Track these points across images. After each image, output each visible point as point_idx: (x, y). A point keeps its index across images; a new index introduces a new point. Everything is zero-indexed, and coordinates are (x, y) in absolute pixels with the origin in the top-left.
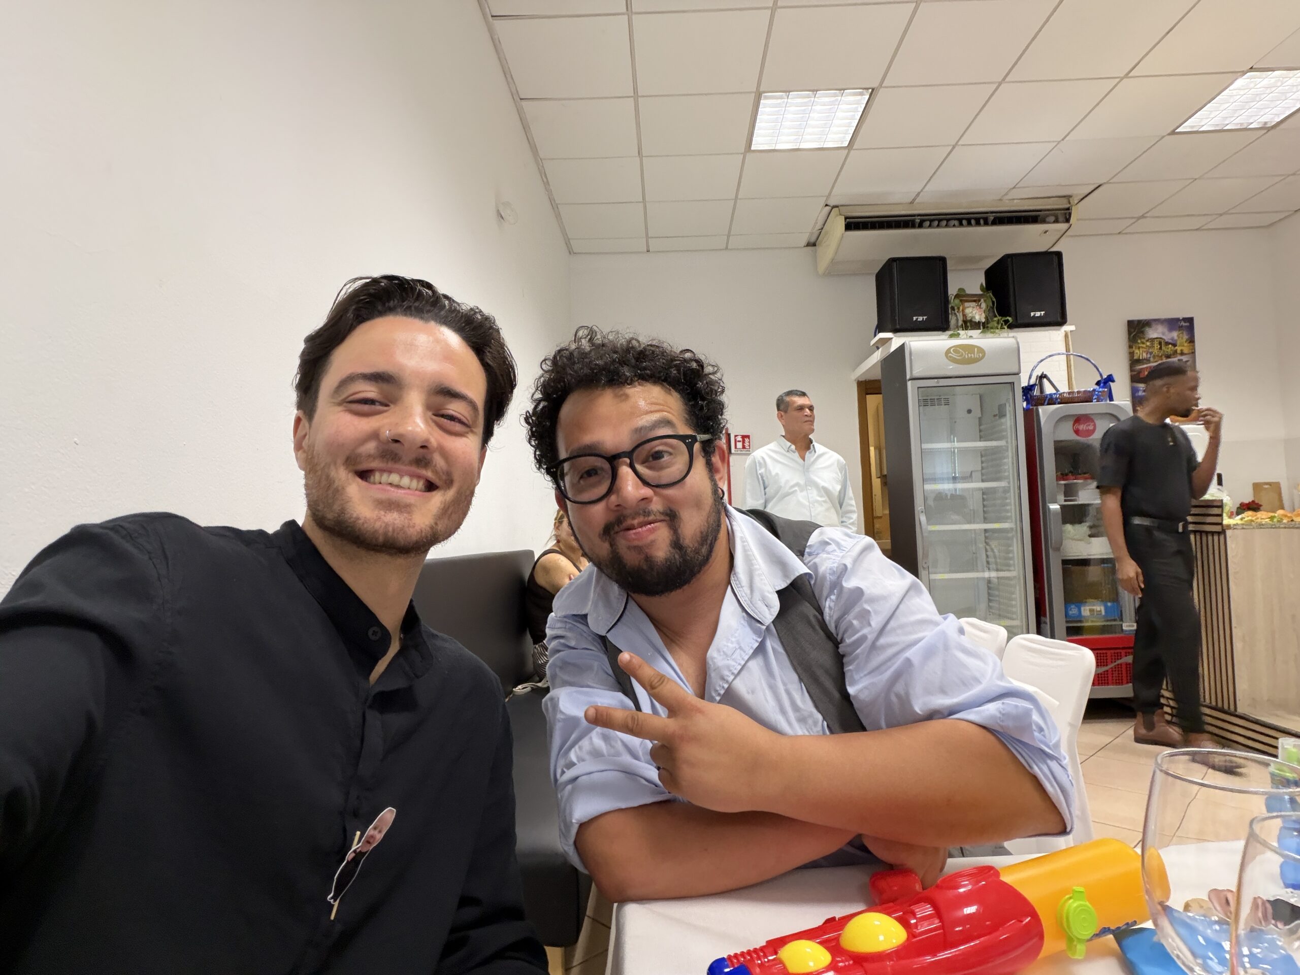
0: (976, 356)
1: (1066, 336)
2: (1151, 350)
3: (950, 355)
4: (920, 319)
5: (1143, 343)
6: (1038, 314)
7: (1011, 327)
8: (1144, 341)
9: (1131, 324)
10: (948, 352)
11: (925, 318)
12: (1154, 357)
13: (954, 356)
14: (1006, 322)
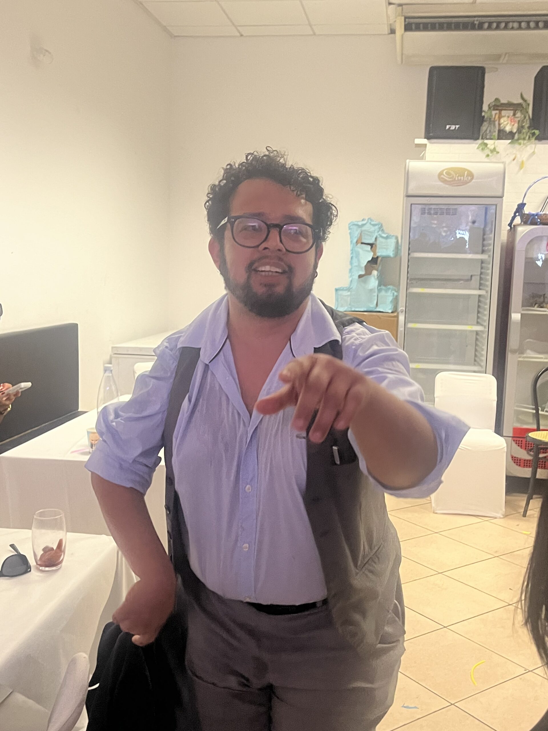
0: (466, 178)
3: (442, 176)
4: (453, 127)
7: (539, 139)
10: (441, 174)
11: (457, 126)
13: (445, 177)
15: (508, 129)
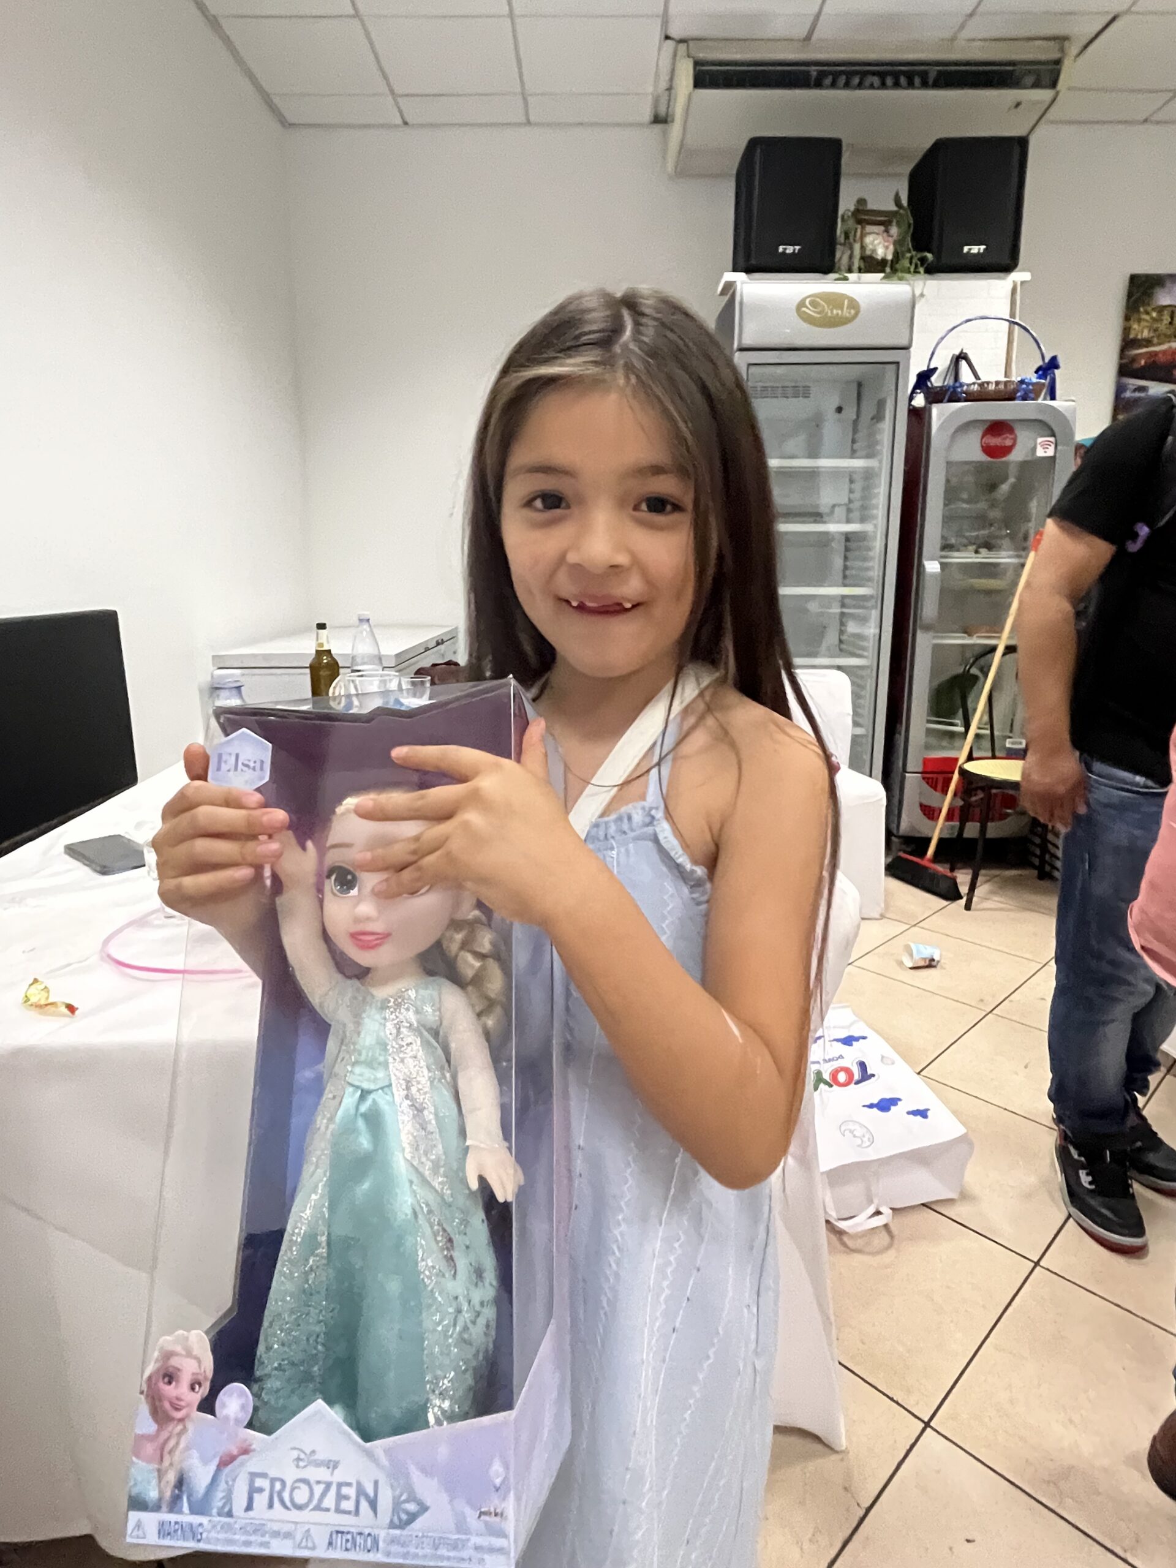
0: (846, 313)
1: (1014, 291)
2: (1155, 326)
3: (804, 309)
4: (790, 250)
5: (1147, 313)
6: (975, 249)
7: (932, 270)
8: (1149, 309)
9: (1134, 279)
10: (802, 304)
11: (797, 248)
12: (1158, 337)
13: (809, 311)
14: (923, 260)
15: (880, 253)
